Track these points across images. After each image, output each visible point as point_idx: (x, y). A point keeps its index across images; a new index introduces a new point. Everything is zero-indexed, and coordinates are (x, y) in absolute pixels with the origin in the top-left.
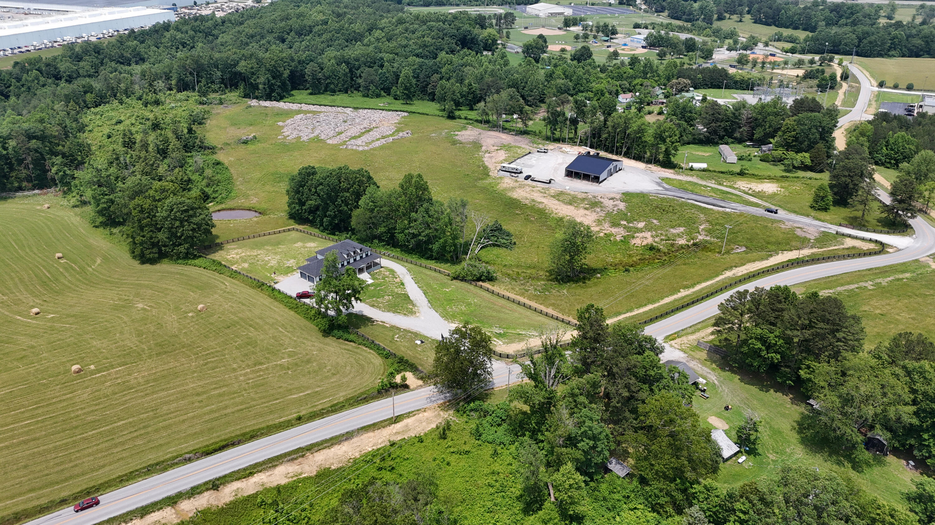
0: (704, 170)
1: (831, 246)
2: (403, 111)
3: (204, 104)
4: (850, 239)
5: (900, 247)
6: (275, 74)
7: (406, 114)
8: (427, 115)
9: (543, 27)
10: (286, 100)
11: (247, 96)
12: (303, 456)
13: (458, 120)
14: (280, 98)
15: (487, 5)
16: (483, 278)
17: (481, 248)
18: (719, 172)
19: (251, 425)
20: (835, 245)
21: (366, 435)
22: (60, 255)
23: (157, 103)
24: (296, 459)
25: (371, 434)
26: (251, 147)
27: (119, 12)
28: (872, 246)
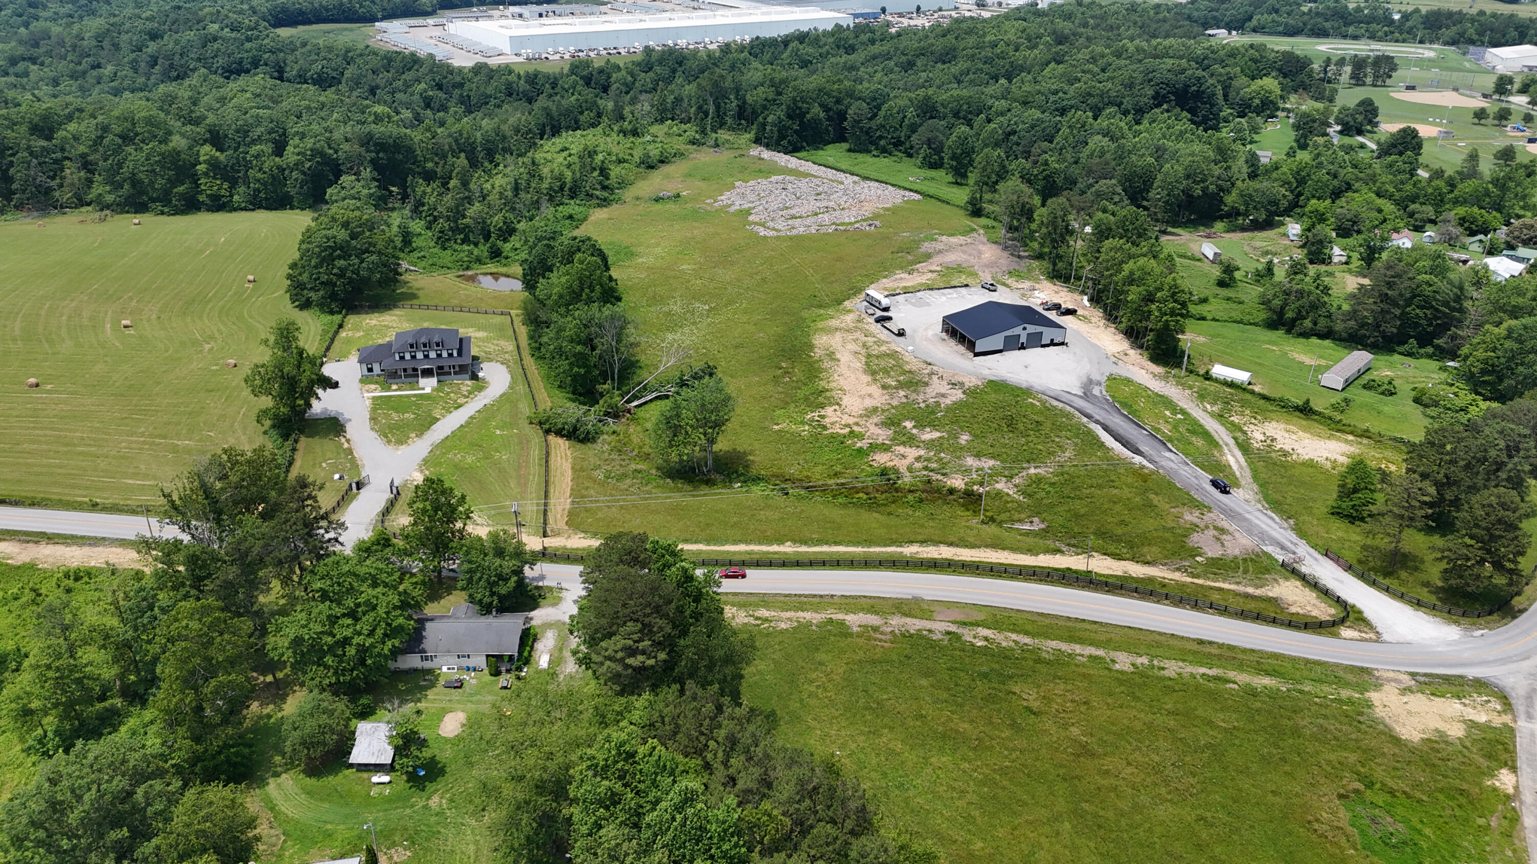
1: (1224, 581)
2: (916, 192)
3: (694, 144)
4: (1298, 583)
5: (1386, 637)
6: (796, 113)
7: (917, 197)
8: (948, 203)
9: (1456, 89)
10: (802, 154)
11: (757, 141)
12: (36, 542)
13: (980, 218)
14: (793, 149)
15: (1421, 42)
16: (565, 432)
18: (1260, 394)
19: (55, 492)
20: (1238, 583)
21: (114, 549)
23: (635, 133)
24: (28, 542)
25: (119, 550)
27: (777, 13)
28: (1323, 611)
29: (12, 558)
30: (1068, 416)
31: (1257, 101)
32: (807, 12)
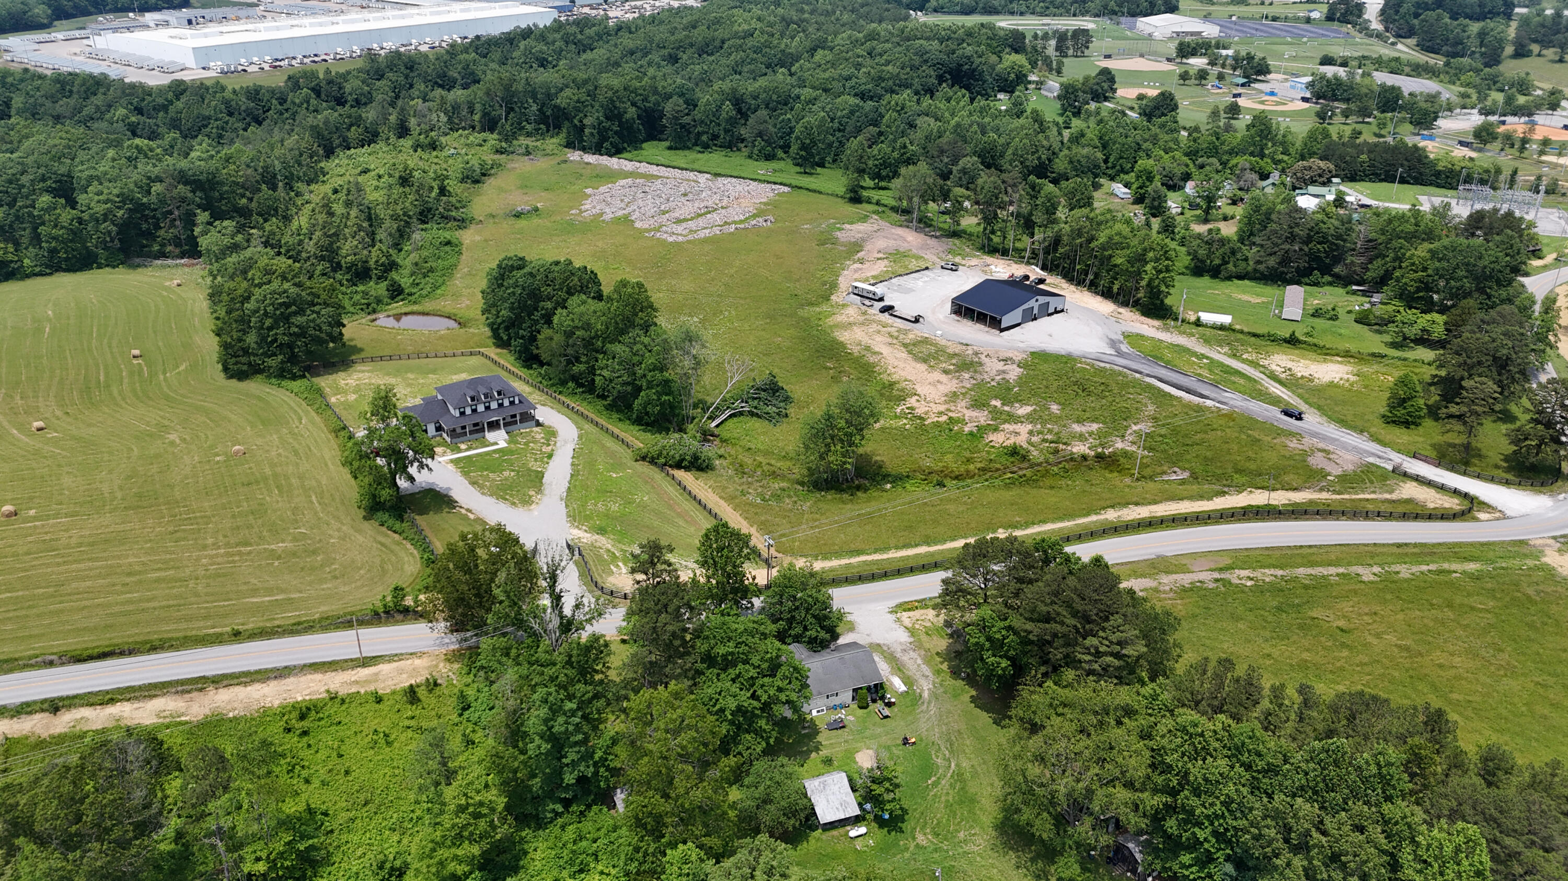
0: (1222, 328)
1: (1363, 492)
2: (785, 185)
3: (502, 153)
4: (1414, 484)
5: (1509, 513)
7: (786, 189)
8: (820, 193)
9: (1142, 56)
10: (625, 155)
11: (570, 145)
12: (201, 690)
13: (865, 205)
14: (616, 152)
15: (1074, 15)
16: (685, 463)
17: (731, 416)
18: (1249, 333)
19: (168, 629)
20: (1374, 492)
21: (310, 677)
22: (136, 352)
23: (433, 146)
24: (189, 692)
25: (318, 676)
26: (522, 223)
27: (476, 9)
28: (1452, 503)
29: (183, 715)
30: (1120, 374)
31: (1013, 75)
32: (507, 7)
